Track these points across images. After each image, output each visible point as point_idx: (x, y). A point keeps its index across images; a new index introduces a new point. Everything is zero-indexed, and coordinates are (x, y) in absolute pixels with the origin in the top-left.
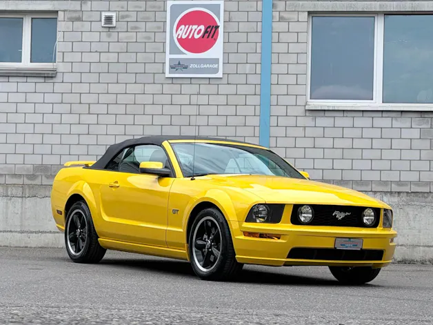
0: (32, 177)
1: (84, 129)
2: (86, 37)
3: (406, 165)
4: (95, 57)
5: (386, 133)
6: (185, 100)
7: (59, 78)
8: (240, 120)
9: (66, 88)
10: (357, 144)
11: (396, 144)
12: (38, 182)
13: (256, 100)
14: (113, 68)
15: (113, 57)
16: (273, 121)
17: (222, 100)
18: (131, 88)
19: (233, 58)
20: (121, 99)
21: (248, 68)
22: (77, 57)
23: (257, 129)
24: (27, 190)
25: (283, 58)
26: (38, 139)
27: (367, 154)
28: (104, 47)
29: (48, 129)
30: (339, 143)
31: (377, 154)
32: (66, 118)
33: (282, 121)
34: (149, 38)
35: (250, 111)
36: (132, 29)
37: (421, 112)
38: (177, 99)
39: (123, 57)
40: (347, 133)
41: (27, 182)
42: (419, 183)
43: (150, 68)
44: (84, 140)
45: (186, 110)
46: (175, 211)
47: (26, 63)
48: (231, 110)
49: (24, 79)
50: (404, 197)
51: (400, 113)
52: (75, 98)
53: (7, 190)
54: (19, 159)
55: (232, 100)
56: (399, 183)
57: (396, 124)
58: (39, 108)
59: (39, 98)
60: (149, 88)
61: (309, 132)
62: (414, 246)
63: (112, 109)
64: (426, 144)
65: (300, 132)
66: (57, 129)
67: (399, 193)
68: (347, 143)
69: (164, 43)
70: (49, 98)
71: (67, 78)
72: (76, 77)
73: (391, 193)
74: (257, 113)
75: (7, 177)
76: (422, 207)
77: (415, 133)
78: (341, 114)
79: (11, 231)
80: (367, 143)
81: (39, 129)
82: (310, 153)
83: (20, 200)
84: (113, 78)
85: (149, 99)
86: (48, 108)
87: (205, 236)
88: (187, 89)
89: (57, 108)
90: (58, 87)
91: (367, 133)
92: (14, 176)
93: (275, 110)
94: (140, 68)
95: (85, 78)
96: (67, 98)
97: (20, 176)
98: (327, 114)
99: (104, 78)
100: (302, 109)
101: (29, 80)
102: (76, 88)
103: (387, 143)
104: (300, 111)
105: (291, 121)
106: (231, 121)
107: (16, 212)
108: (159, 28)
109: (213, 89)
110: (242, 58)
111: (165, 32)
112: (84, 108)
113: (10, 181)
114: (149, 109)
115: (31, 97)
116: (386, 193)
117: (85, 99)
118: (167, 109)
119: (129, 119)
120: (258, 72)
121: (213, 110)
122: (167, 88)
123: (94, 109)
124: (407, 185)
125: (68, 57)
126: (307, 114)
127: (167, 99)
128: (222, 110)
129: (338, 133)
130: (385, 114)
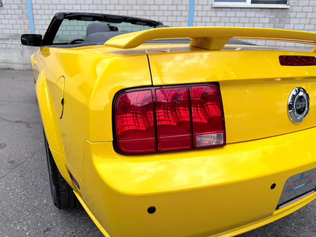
5: (252, 20)
8: (179, 13)
13: (187, 2)
16: (195, 13)
17: (170, 2)
23: (187, 18)
33: (200, 14)
35: (184, 8)
37: (271, 8)
40: (232, 20)
48: (174, 8)
51: (260, 9)
55: (175, 2)
57: (258, 15)
58: (83, 7)
61: (213, 19)
63: (117, 7)
64: (272, 26)
65: (208, 19)
70: (87, 2)
74: (188, 9)
77: (267, 20)
78: (230, 10)
85: (134, 2)
86: (87, 7)
89: (91, 7)
91: (242, 20)
93: (197, 8)
98: (223, 9)
100: (210, 7)
103: (251, 25)
105: (204, 13)
106: (175, 13)
112: (104, 7)
126: (213, 10)
130: (252, 10)
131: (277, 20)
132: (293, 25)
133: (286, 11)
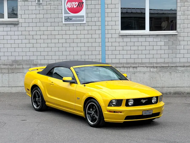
0: (12, 65)
1: (31, 45)
2: (30, 8)
3: (159, 56)
4: (34, 16)
5: (151, 44)
6: (71, 32)
7: (20, 25)
8: (93, 40)
9: (23, 29)
10: (140, 48)
11: (155, 48)
12: (14, 67)
13: (100, 32)
14: (42, 20)
15: (41, 16)
16: (107, 40)
17: (86, 32)
18: (49, 28)
19: (90, 15)
20: (46, 33)
21: (96, 19)
22: (27, 16)
24: (10, 71)
25: (110, 15)
26: (13, 50)
27: (144, 52)
28: (38, 12)
29: (17, 46)
30: (133, 48)
31: (148, 52)
32: (24, 41)
33: (110, 40)
34: (56, 8)
35: (97, 36)
36: (48, 4)
37: (165, 35)
38: (68, 32)
39: (46, 16)
40: (136, 44)
41: (10, 67)
42: (164, 63)
43: (56, 20)
44: (32, 49)
45: (72, 37)
46: (78, 99)
47: (6, 19)
48: (90, 36)
49: (6, 26)
50: (159, 69)
51: (156, 36)
52: (27, 33)
53: (2, 70)
54: (6, 58)
55: (90, 32)
56: (157, 63)
57: (155, 40)
58: (13, 37)
59: (12, 33)
60: (56, 28)
61: (121, 44)
62: (163, 87)
63: (42, 37)
64: (167, 47)
65: (117, 44)
66: (20, 45)
67: (157, 67)
68: (136, 48)
69: (62, 10)
70: (16, 33)
71: (23, 25)
72: (27, 25)
73: (153, 67)
74: (100, 37)
75: (1, 65)
76: (165, 72)
77: (163, 43)
78: (133, 37)
79: (4, 87)
80: (144, 48)
81: (13, 46)
82: (121, 52)
83: (7, 74)
84: (42, 24)
85: (56, 33)
86: (16, 37)
87: (91, 109)
88: (71, 28)
89: (20, 37)
90: (20, 29)
91: (144, 44)
92: (4, 65)
93: (107, 36)
94: (53, 20)
95: (31, 25)
96: (24, 33)
97: (7, 65)
98: (128, 37)
99: (38, 24)
100: (118, 35)
101: (8, 26)
102: (27, 29)
103: (151, 48)
104: (117, 36)
105: (114, 40)
106: (90, 40)
107: (6, 79)
108: (59, 3)
109: (82, 28)
110: (93, 15)
111: (62, 5)
112: (31, 37)
113: (3, 67)
114: (57, 37)
115: (9, 33)
116: (151, 67)
117: (31, 33)
118: (64, 37)
119: (49, 41)
120: (100, 20)
121: (82, 36)
122: (64, 28)
123: (35, 37)
124: (160, 64)
125: (23, 16)
126: (120, 37)
127: (64, 32)
128: (86, 36)
129: (132, 44)
130: (150, 36)
131: (170, 43)
132: (183, 46)
133: (176, 36)
